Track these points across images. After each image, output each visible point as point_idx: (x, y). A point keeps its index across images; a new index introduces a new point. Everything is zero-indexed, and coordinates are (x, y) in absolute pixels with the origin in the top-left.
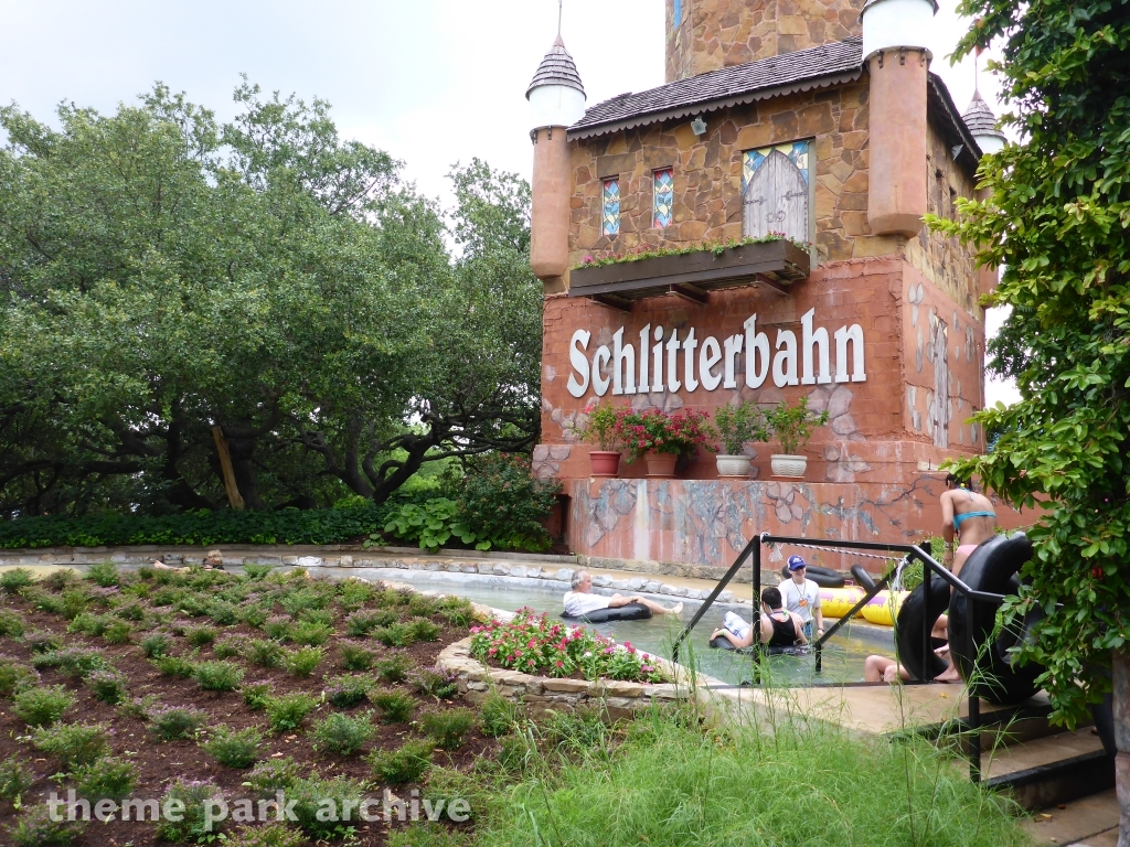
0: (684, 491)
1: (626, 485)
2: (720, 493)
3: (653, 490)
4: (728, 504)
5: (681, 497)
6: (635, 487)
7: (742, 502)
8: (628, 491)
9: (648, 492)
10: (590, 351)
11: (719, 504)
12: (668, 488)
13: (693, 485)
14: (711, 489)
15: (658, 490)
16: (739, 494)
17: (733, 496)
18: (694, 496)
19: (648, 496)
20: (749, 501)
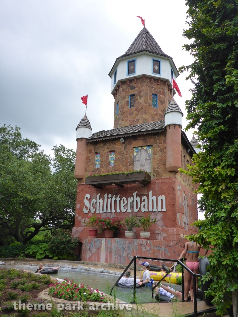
0: (115, 242)
1: (99, 240)
2: (126, 243)
3: (106, 241)
4: (128, 246)
5: (115, 244)
6: (101, 240)
7: (132, 245)
8: (99, 242)
10: (90, 200)
11: (125, 246)
12: (111, 241)
13: (118, 240)
14: (123, 241)
15: (108, 241)
16: (131, 243)
17: (129, 244)
18: (118, 243)
19: (105, 243)
20: (134, 245)
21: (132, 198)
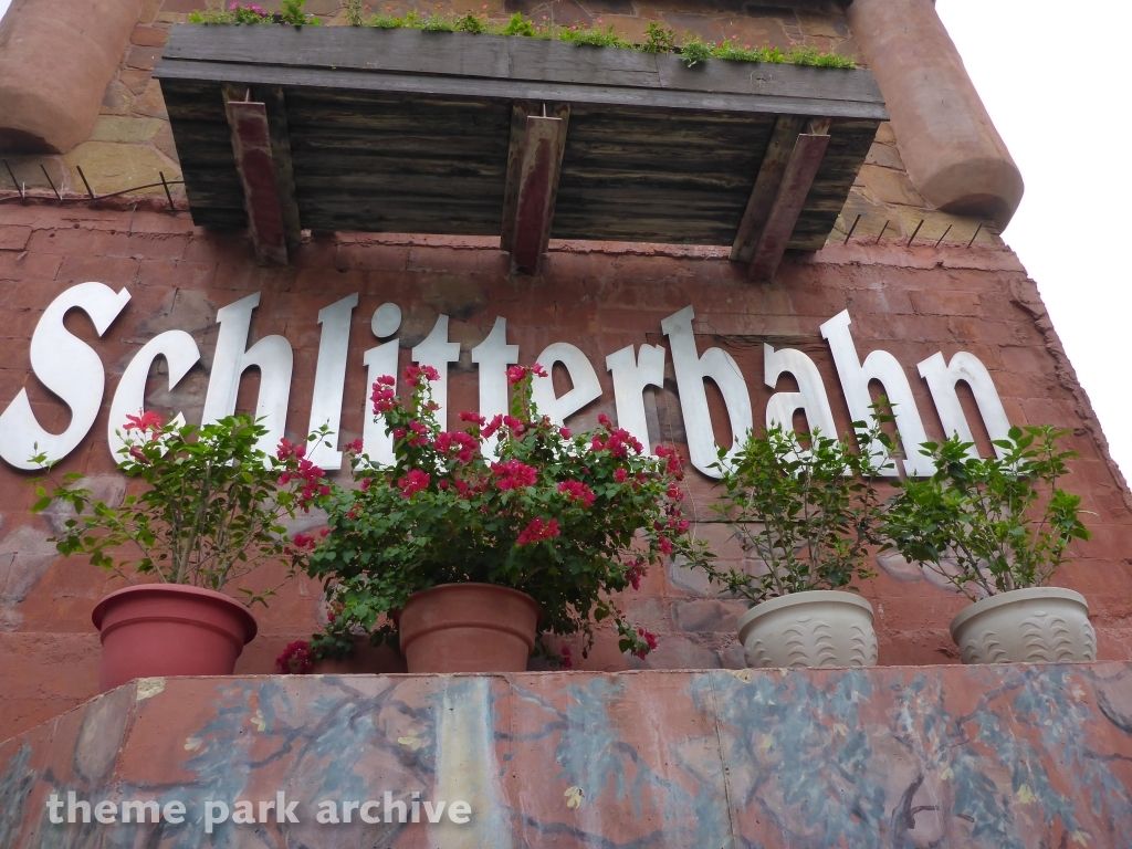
0: (705, 722)
1: (364, 706)
2: (894, 725)
3: (527, 727)
4: (946, 773)
5: (695, 752)
6: (419, 715)
7: (1008, 756)
8: (379, 738)
9: (502, 737)
10: (115, 344)
11: (900, 778)
12: (619, 714)
13: (750, 690)
14: (842, 706)
15: (561, 724)
16: (986, 725)
17: (960, 731)
18: (766, 742)
19: (504, 758)
20: (1037, 749)
21: (653, 355)
